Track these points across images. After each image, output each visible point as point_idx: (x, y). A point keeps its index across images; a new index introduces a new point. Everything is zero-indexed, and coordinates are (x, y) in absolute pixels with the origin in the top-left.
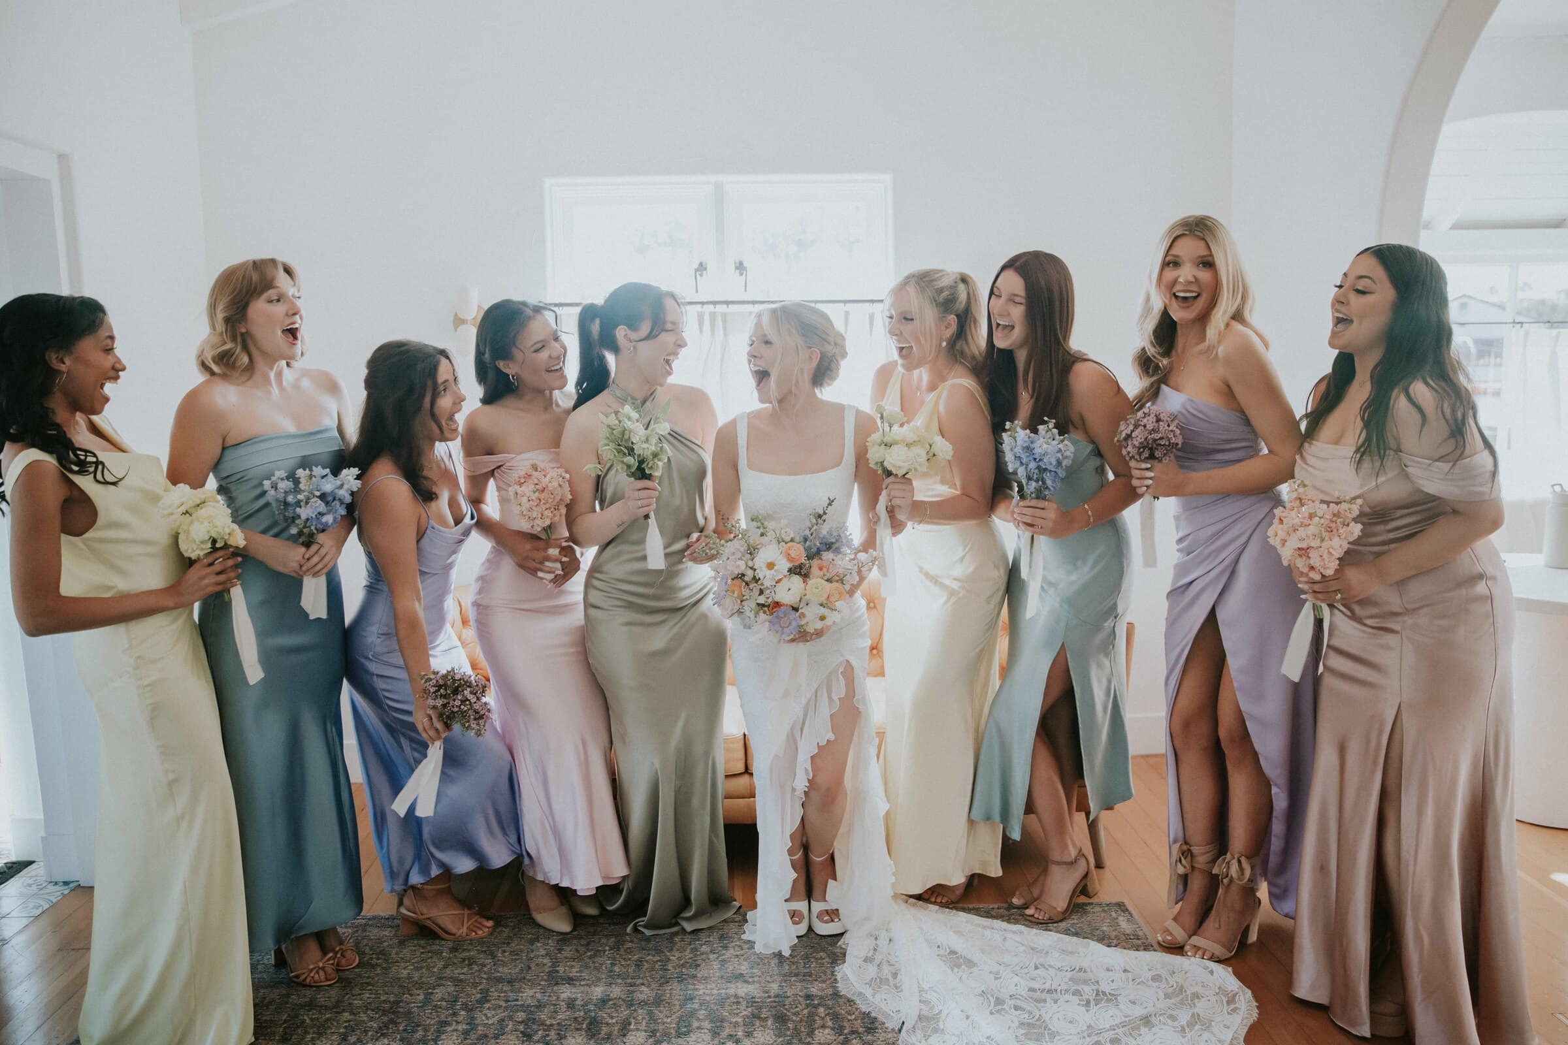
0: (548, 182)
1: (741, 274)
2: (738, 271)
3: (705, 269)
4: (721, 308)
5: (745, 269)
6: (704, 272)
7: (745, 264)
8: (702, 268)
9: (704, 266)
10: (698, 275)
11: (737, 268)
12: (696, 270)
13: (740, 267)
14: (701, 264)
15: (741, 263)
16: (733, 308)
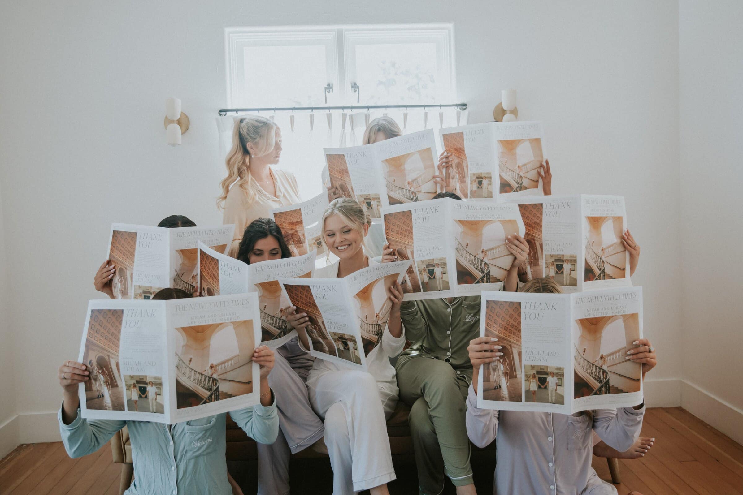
0: (227, 30)
1: (355, 91)
2: (353, 89)
3: (332, 88)
4: (348, 112)
5: (358, 87)
6: (331, 90)
7: (358, 85)
8: (329, 87)
9: (331, 86)
10: (327, 92)
11: (352, 87)
12: (326, 89)
13: (355, 86)
14: (329, 85)
15: (355, 84)
16: (355, 111)
